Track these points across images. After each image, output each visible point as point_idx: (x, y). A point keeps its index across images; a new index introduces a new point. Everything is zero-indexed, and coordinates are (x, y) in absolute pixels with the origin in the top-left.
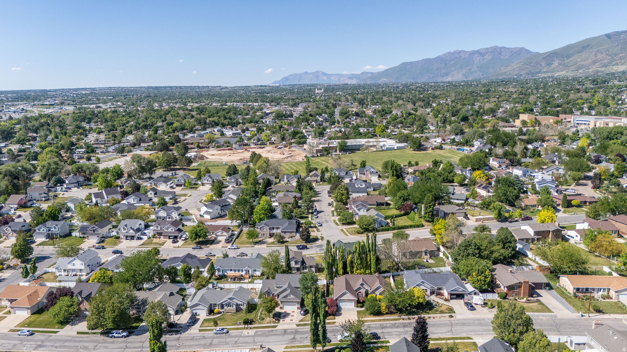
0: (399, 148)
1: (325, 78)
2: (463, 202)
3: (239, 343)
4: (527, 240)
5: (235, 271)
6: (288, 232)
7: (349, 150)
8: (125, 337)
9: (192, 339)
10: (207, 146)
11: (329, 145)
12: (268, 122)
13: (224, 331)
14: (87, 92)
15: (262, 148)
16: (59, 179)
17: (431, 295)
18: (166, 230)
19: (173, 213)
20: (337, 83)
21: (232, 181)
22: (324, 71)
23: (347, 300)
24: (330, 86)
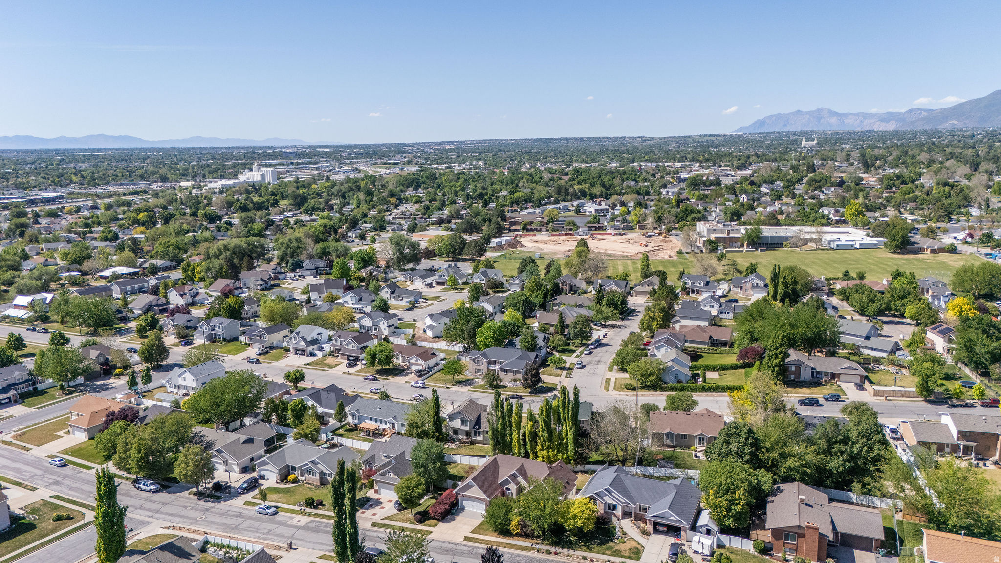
0: (863, 247)
1: (834, 120)
2: (885, 355)
3: (272, 534)
4: (941, 447)
5: (376, 421)
6: (511, 371)
7: (763, 245)
8: (153, 492)
9: (223, 514)
10: (539, 228)
11: (728, 234)
12: (670, 194)
13: (269, 511)
14: (453, 147)
15: (620, 234)
16: (297, 262)
17: (623, 518)
18: (346, 347)
19: (381, 323)
20: (858, 129)
21: (516, 282)
22: (834, 109)
23: (474, 497)
24: (837, 134)
